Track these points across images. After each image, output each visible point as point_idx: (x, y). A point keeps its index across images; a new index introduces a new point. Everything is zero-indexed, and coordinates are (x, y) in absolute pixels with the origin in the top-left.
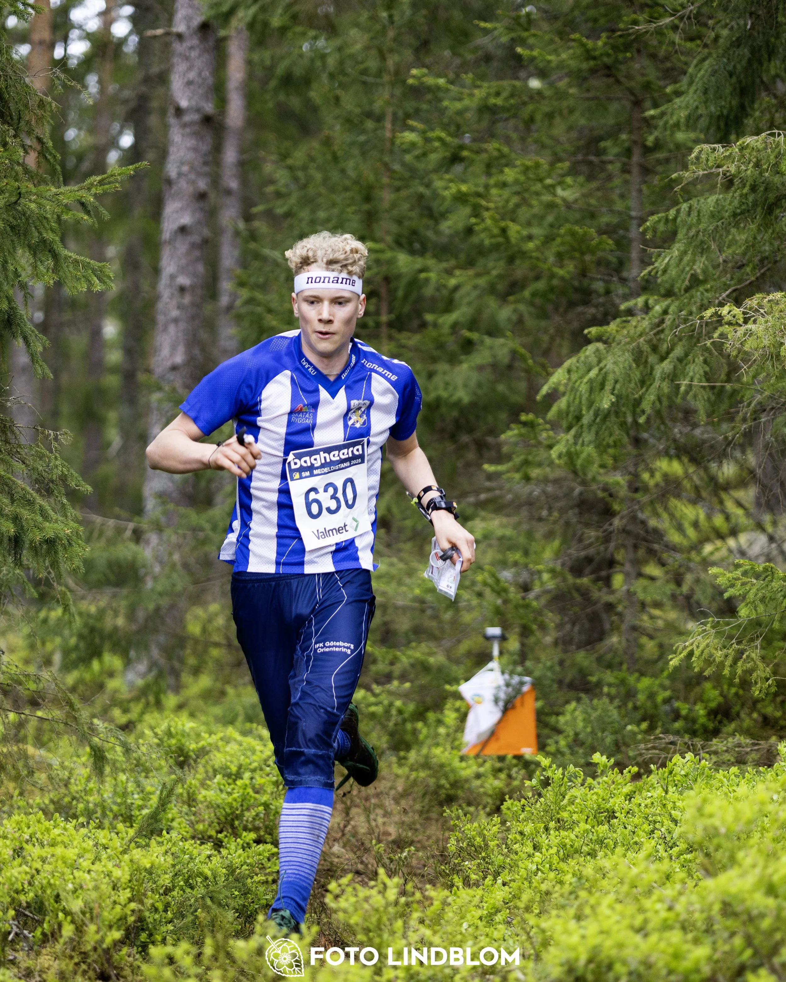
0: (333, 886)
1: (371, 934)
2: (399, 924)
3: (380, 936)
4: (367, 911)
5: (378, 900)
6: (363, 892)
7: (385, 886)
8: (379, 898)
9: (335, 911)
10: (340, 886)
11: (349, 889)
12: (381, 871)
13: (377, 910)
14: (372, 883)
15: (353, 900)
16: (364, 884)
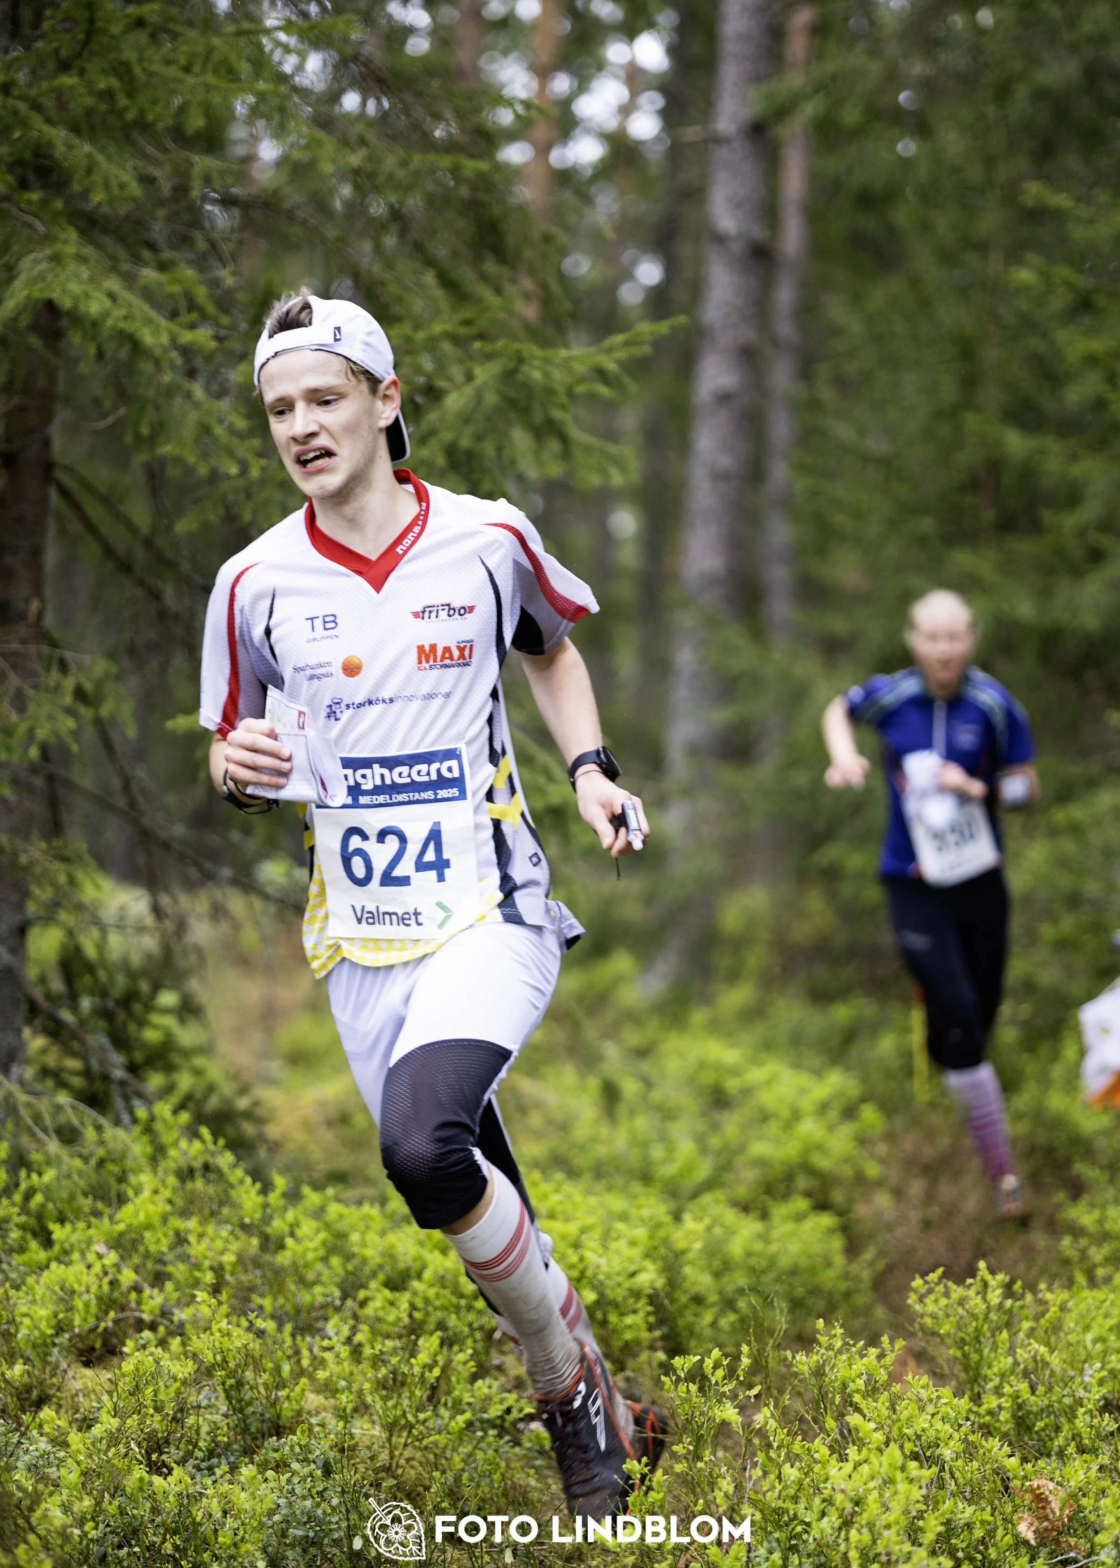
0: (917, 1282)
1: (966, 1348)
2: (1005, 1335)
3: (979, 1351)
4: (962, 1317)
5: (976, 1303)
6: (957, 1292)
7: (985, 1285)
8: (978, 1300)
9: (922, 1316)
10: (926, 1282)
11: (941, 1288)
12: (982, 1265)
13: (975, 1317)
14: (969, 1281)
15: (943, 1302)
16: (960, 1282)
